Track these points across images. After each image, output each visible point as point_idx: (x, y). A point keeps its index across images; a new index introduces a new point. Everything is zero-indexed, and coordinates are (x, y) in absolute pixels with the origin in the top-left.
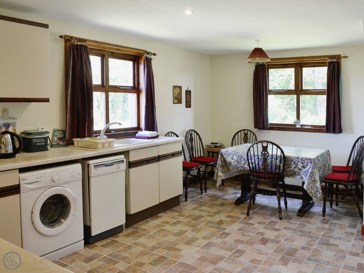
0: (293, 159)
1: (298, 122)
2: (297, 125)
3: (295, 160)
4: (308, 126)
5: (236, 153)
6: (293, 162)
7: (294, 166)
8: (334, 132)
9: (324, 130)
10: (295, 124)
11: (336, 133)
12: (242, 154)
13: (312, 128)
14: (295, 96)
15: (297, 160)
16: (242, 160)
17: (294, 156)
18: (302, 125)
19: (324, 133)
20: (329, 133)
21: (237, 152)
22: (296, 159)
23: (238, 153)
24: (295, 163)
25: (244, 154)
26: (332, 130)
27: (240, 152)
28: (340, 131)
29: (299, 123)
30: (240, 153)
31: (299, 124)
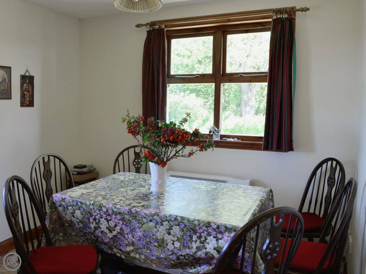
0: (197, 228)
1: (215, 131)
2: (214, 135)
3: (201, 231)
4: (233, 137)
5: (79, 204)
6: (195, 234)
7: (198, 244)
8: (279, 148)
9: (261, 145)
10: (211, 133)
11: (283, 152)
12: (91, 207)
13: (240, 141)
14: (213, 85)
15: (206, 229)
16: (91, 219)
17: (199, 221)
18: (222, 137)
19: (261, 150)
20: (270, 151)
21: (81, 203)
22: (204, 228)
23: (84, 206)
24: (200, 237)
25: (96, 208)
26: (275, 146)
27: (88, 203)
28: (290, 148)
29: (218, 132)
30: (86, 205)
31: (218, 135)
